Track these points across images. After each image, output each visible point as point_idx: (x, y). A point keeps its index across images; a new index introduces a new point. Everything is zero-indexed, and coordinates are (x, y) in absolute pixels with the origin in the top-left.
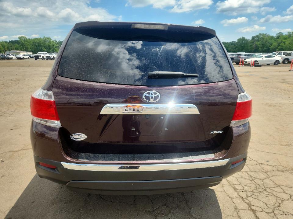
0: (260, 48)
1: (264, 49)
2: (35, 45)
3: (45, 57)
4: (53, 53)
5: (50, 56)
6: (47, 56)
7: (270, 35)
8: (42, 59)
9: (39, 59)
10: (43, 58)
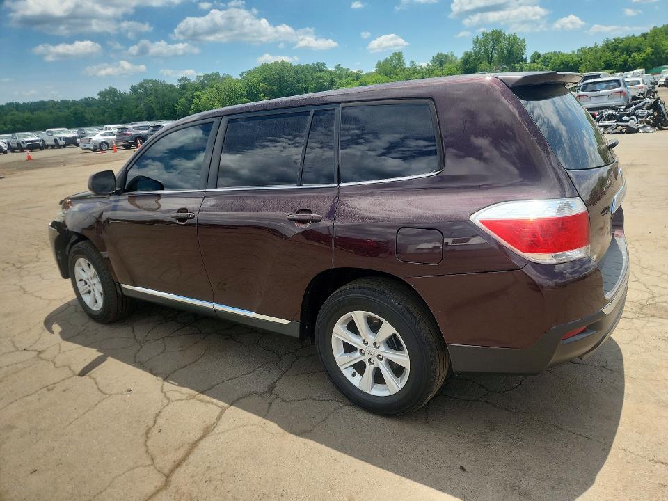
0: (157, 111)
1: (165, 112)
7: (167, 83)
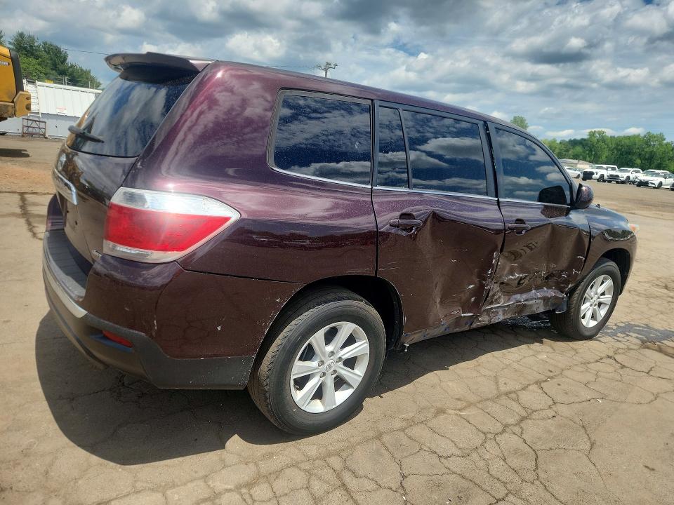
2: (617, 150)
3: (606, 177)
4: (629, 169)
5: (617, 176)
6: (611, 175)
8: (598, 180)
9: (591, 178)
10: (602, 179)
